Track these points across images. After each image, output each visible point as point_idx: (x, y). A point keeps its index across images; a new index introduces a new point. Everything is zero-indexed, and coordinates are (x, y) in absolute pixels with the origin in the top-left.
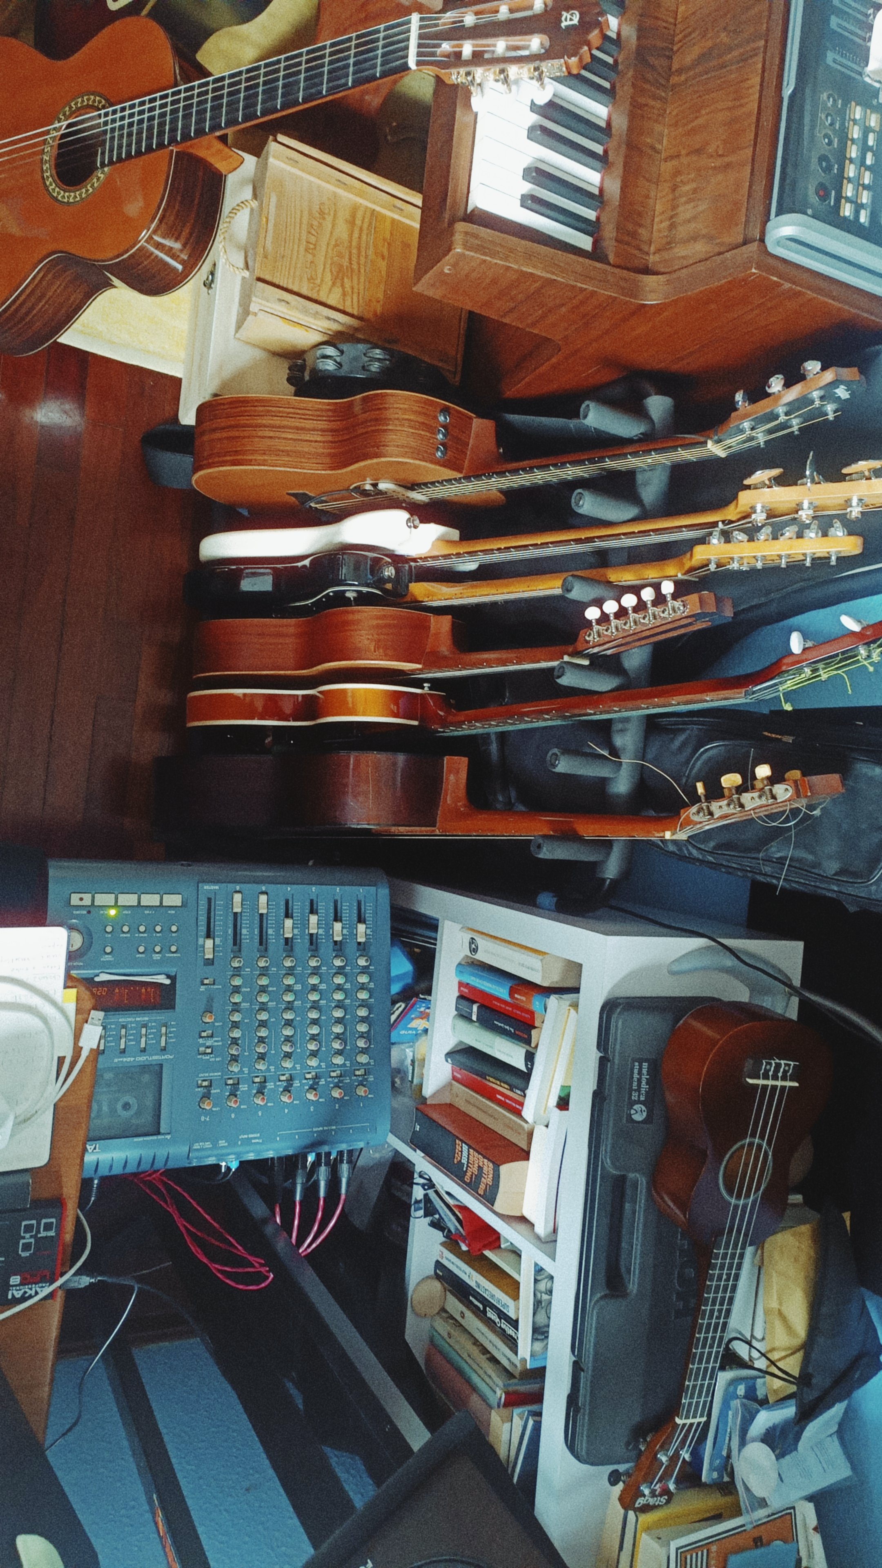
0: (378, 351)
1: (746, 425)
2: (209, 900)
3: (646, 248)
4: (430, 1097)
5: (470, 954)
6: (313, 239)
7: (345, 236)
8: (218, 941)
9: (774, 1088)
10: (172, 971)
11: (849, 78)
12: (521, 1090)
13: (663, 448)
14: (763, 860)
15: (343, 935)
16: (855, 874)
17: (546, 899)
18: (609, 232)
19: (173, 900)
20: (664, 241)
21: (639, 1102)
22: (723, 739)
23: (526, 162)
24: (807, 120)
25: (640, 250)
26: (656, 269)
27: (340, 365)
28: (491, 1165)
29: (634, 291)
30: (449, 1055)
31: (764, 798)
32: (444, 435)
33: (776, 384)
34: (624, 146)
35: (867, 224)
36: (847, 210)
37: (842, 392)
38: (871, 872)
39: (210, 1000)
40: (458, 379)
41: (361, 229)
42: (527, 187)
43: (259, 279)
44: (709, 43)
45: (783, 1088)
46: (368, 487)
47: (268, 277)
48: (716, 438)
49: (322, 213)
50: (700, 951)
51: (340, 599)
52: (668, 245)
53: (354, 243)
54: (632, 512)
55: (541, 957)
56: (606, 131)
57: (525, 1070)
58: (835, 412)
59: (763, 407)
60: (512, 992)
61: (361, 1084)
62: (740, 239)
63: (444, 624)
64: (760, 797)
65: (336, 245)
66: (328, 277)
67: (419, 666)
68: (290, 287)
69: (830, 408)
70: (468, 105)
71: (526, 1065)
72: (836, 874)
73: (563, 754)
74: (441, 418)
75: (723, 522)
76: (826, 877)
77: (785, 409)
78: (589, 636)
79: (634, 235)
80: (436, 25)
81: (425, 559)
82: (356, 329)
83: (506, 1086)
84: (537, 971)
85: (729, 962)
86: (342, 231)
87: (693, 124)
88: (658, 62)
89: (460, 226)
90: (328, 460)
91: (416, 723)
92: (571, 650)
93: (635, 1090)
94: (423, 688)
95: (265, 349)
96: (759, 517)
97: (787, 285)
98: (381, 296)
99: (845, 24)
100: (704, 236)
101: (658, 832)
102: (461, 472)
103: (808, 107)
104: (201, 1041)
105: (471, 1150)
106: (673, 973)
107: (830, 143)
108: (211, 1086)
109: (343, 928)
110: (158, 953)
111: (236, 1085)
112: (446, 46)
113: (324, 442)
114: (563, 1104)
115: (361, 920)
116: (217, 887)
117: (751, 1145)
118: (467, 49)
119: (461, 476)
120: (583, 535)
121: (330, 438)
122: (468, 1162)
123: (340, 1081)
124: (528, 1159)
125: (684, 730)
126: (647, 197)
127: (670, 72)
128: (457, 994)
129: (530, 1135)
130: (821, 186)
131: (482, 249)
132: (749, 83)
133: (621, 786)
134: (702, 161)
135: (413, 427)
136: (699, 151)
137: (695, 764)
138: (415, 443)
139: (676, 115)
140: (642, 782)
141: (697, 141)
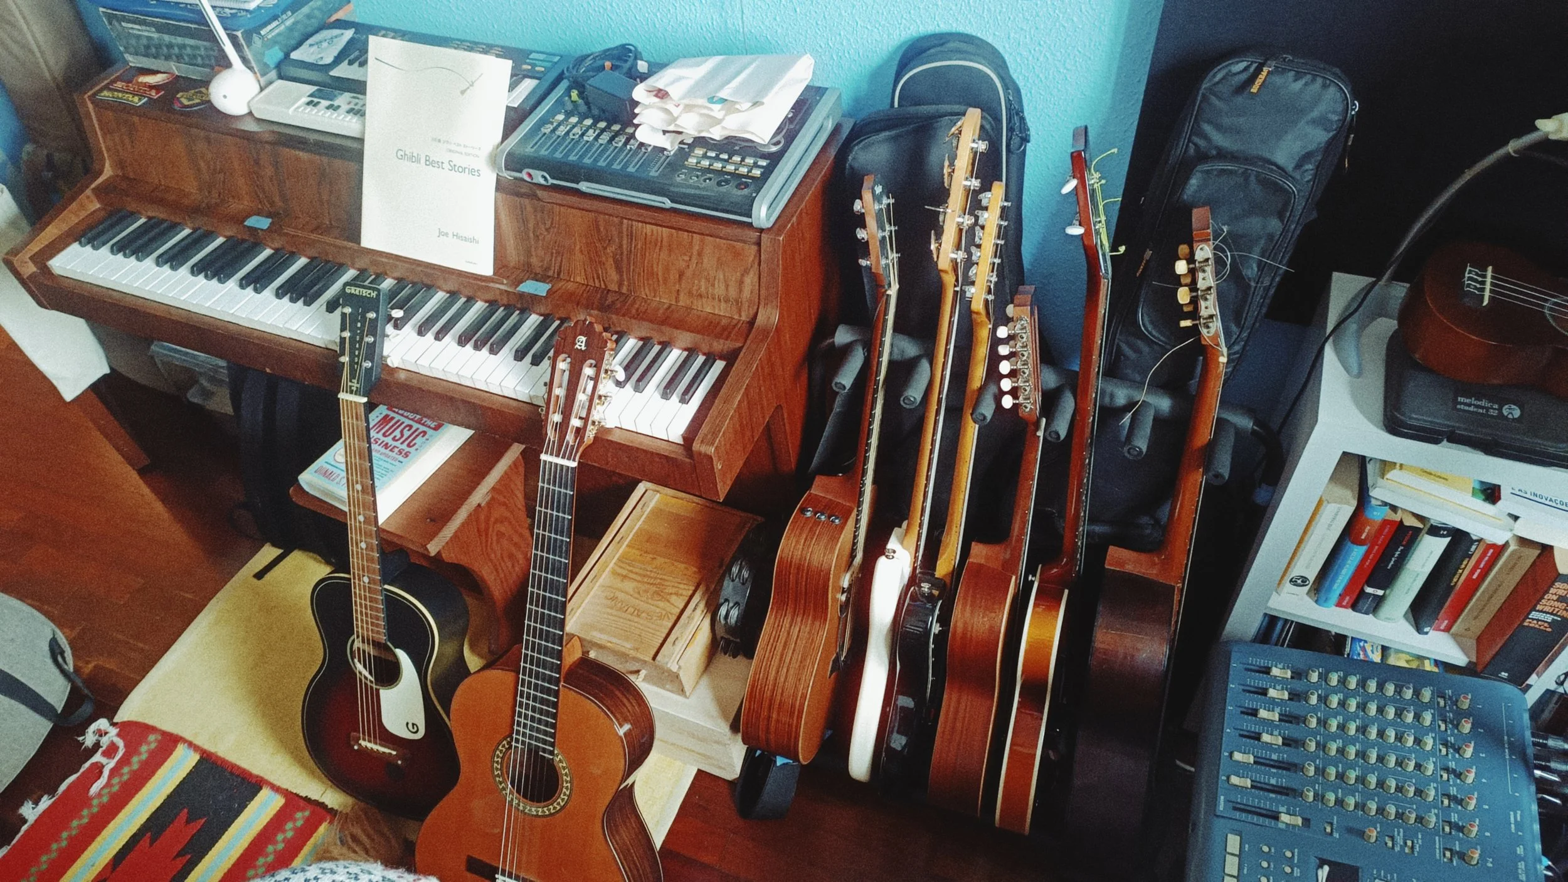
0: (734, 569)
1: (883, 262)
2: (1235, 809)
3: (735, 322)
4: (1468, 657)
5: (1307, 588)
6: (631, 610)
7: (635, 584)
8: (1282, 809)
9: (1492, 284)
10: (1314, 861)
11: (669, 164)
12: (1472, 544)
13: (882, 330)
14: (1257, 283)
15: (1282, 689)
16: (1286, 204)
17: (1261, 495)
18: (719, 346)
19: (1233, 843)
20: (734, 308)
21: (1500, 409)
22: (1137, 307)
23: (657, 396)
24: (693, 191)
25: (736, 324)
26: (751, 315)
27: (737, 604)
28: (1557, 584)
29: (765, 332)
30: (1419, 630)
31: (1206, 268)
32: (822, 514)
33: (861, 234)
34: (663, 328)
35: (768, 161)
36: (757, 172)
37: (879, 189)
38: (1285, 191)
39: (1350, 830)
40: (759, 518)
41: (631, 571)
42: (675, 398)
43: (654, 658)
44: (611, 261)
45: (1493, 277)
46: (843, 598)
47: (653, 652)
48: (886, 287)
49: (612, 599)
50: (1338, 351)
51: (941, 638)
52: (738, 302)
53: (639, 578)
54: (925, 365)
55: (1325, 503)
56: (646, 341)
57: (1448, 539)
58: (888, 198)
59: (874, 248)
60: (1359, 542)
61: (1456, 703)
62: (754, 248)
63: (979, 551)
64: (1204, 271)
65: (639, 593)
66: (661, 604)
67: (1014, 578)
68: (664, 635)
69: (885, 201)
70: (609, 430)
71: (1443, 536)
72: (1282, 221)
73: (1130, 444)
74: (809, 514)
75: (955, 286)
76: (1284, 229)
77: (880, 231)
78: (1026, 407)
79: (724, 329)
80: (554, 442)
81: (916, 557)
82: (707, 589)
83: (1465, 563)
84: (1339, 509)
85: (1352, 326)
86: (629, 586)
87: (660, 279)
88: (610, 299)
89: (696, 446)
90: (817, 623)
91: (1066, 592)
92: (1033, 427)
93: (1487, 411)
94: (1033, 582)
95: (700, 677)
96: (961, 255)
97: (794, 219)
98: (683, 566)
99: (633, 163)
100: (743, 275)
101: (1218, 367)
102: (853, 509)
103: (684, 190)
104: (1397, 849)
105: (1539, 607)
106: (1360, 374)
107: (710, 179)
108: (1451, 850)
109: (1274, 688)
110: (1293, 870)
111: (1453, 825)
112: (570, 437)
113: (801, 624)
114: (1491, 493)
115: (1267, 671)
116: (1222, 797)
117: (1551, 309)
118: (575, 422)
119: (855, 510)
120: (934, 407)
121: (799, 619)
122: (1552, 614)
123: (1451, 722)
124: (1551, 547)
125: (1119, 346)
126: (699, 317)
127: (620, 293)
128: (1350, 610)
129: (1523, 542)
130: (738, 187)
131: (715, 434)
132: (649, 234)
133: (1164, 404)
134: (689, 273)
135: (812, 539)
136: (681, 275)
137: (1154, 336)
138: (825, 539)
139: (650, 290)
140: (1162, 385)
141: (673, 276)
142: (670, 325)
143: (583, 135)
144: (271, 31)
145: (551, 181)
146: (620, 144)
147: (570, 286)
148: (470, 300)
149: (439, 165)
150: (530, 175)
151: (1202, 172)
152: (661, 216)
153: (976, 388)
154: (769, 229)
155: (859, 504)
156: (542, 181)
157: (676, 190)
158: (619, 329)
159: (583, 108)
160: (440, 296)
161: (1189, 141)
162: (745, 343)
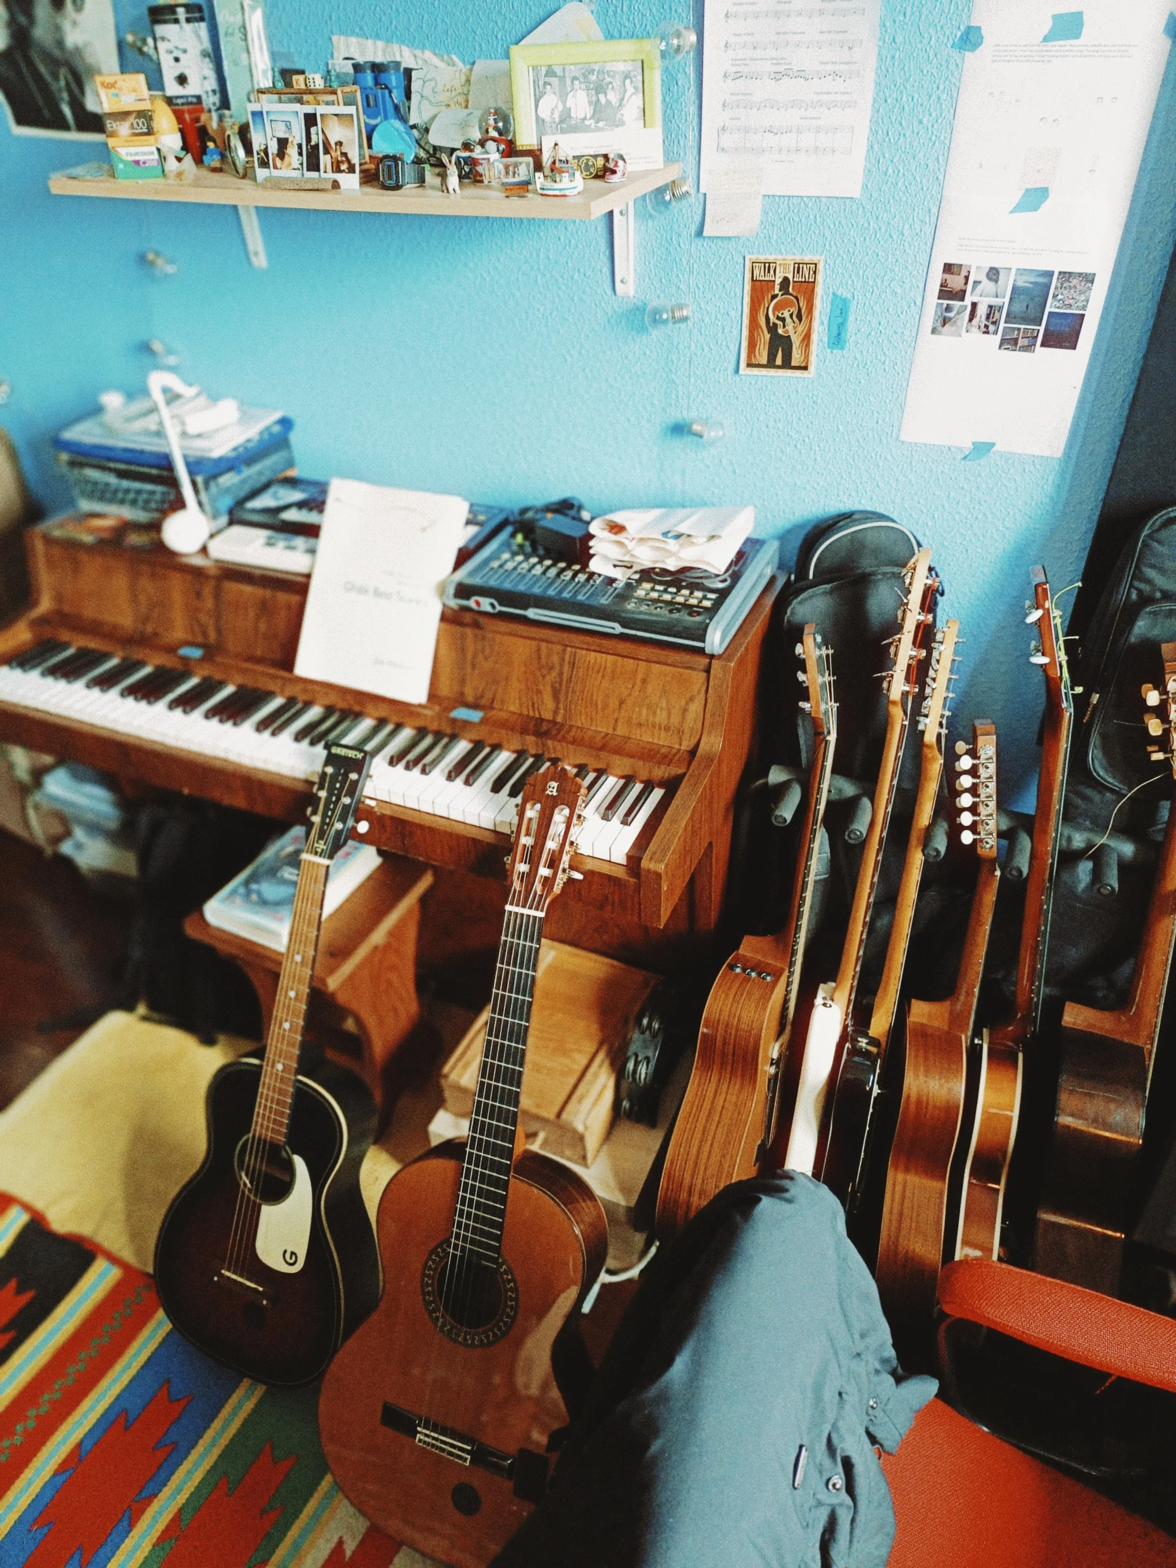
1: (823, 706)
3: (674, 751)
11: (620, 591)
13: (821, 776)
18: (658, 773)
20: (675, 737)
22: (1086, 752)
23: (598, 817)
24: (644, 619)
25: (676, 754)
26: (693, 744)
27: (646, 1059)
29: (710, 758)
32: (752, 971)
33: (802, 679)
35: (717, 595)
36: (707, 604)
37: (818, 639)
42: (616, 820)
43: (558, 1115)
44: (549, 689)
46: (773, 1069)
47: (558, 1107)
48: (824, 733)
52: (679, 731)
54: (866, 802)
58: (829, 648)
59: (814, 691)
62: (703, 675)
63: (920, 1009)
69: (826, 650)
74: (738, 970)
75: (904, 718)
77: (820, 676)
78: (986, 844)
79: (665, 756)
80: (520, 892)
87: (599, 707)
88: (545, 727)
89: (645, 864)
91: (1022, 1055)
96: (912, 688)
97: (743, 649)
99: (582, 594)
100: (687, 703)
102: (785, 969)
103: (634, 617)
107: (660, 608)
119: (787, 970)
126: (638, 745)
127: (555, 721)
130: (690, 614)
131: (664, 852)
132: (592, 661)
133: (1127, 849)
134: (629, 702)
135: (742, 995)
136: (622, 703)
137: (1108, 782)
138: (756, 995)
139: (586, 719)
140: (1124, 830)
141: (614, 703)
142: (609, 752)
143: (530, 570)
144: (227, 480)
145: (499, 608)
146: (568, 578)
147: (503, 715)
148: (399, 727)
149: (388, 596)
150: (478, 603)
151: (1150, 613)
152: (605, 642)
153: (923, 826)
154: (720, 657)
155: (792, 964)
156: (489, 609)
157: (628, 615)
158: (553, 756)
159: (528, 549)
160: (367, 724)
161: (1131, 586)
162: (688, 769)
